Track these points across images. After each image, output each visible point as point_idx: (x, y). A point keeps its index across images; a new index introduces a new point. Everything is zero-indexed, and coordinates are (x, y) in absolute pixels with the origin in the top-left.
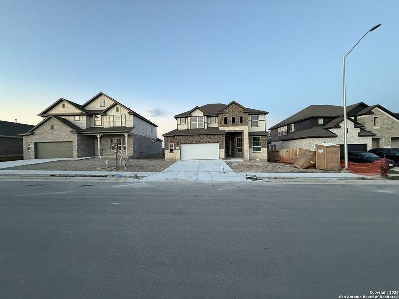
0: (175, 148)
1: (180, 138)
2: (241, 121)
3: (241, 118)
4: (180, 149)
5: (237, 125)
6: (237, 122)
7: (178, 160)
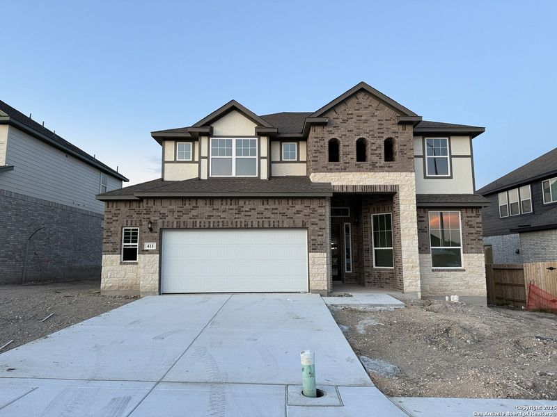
0: (142, 245)
1: (165, 207)
2: (389, 154)
3: (389, 144)
4: (160, 251)
5: (374, 168)
6: (375, 158)
7: (146, 293)
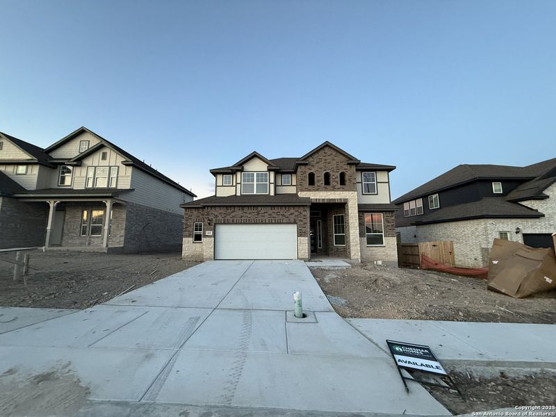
0: (204, 233)
1: (217, 211)
2: (343, 182)
3: (342, 175)
4: (214, 236)
5: (334, 189)
6: (335, 184)
7: (207, 259)
